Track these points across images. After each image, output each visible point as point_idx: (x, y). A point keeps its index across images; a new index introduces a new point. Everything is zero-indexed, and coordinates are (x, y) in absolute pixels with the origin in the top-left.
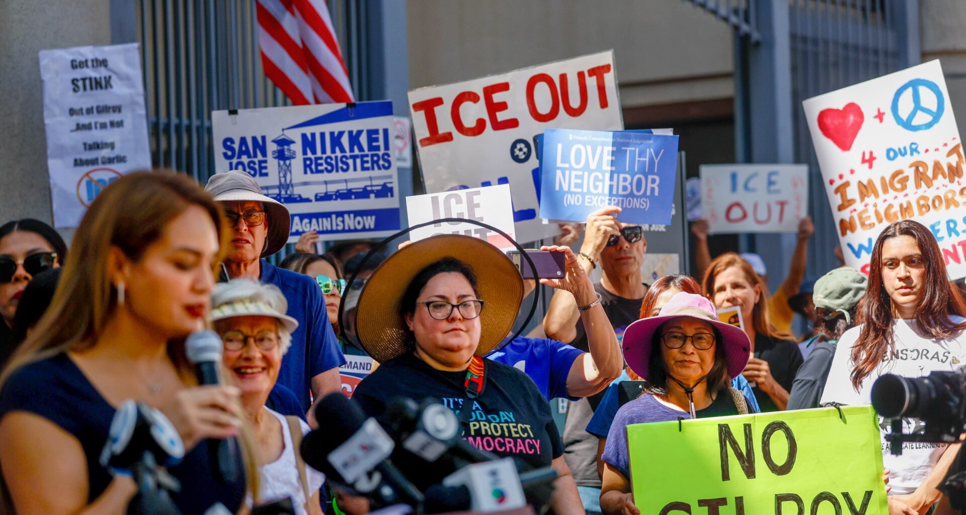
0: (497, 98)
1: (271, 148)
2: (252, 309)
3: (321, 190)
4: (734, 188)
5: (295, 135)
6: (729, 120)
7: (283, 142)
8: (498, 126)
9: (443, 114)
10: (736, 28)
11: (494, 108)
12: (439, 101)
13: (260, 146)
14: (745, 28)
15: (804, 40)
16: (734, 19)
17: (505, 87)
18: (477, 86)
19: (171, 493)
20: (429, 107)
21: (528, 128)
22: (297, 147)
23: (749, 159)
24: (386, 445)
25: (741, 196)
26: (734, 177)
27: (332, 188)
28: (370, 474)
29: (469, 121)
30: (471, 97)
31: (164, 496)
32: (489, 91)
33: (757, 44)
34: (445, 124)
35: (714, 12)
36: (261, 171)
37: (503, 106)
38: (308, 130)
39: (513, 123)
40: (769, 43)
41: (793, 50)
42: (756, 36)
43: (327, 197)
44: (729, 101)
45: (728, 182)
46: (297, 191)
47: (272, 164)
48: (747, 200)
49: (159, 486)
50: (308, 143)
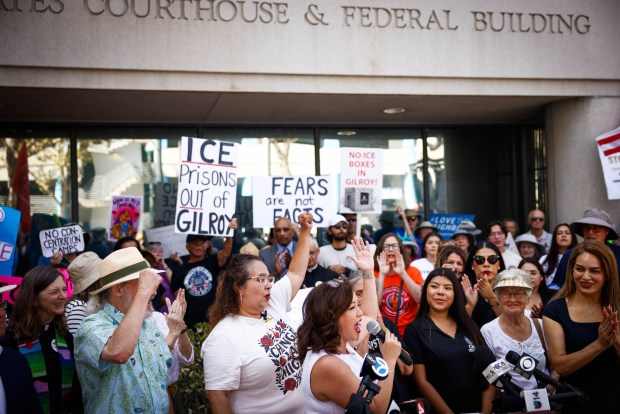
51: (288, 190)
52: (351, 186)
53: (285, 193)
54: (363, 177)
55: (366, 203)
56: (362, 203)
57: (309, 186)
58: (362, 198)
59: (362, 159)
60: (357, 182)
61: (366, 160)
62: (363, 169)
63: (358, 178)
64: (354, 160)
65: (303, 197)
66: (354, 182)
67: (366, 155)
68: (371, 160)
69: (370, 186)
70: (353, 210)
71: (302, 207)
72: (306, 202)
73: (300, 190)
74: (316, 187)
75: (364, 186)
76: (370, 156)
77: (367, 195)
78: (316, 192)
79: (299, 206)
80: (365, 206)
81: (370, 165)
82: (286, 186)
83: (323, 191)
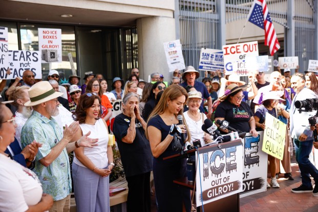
0: (238, 48)
1: (210, 56)
2: (195, 96)
3: (217, 64)
4: (285, 61)
5: (215, 55)
6: (283, 41)
7: (212, 55)
8: (238, 52)
9: (228, 50)
10: (285, 27)
11: (237, 49)
12: (228, 48)
13: (208, 55)
14: (286, 26)
15: (297, 28)
16: (284, 25)
17: (239, 46)
18: (234, 45)
19: (180, 139)
20: (226, 48)
21: (243, 53)
22: (214, 56)
23: (286, 56)
24: (216, 128)
25: (286, 63)
26: (285, 59)
27: (219, 64)
28: (214, 132)
29: (233, 52)
30: (234, 47)
31: (179, 141)
32: (237, 46)
33: (289, 29)
34: (229, 52)
35: (281, 24)
36: (208, 59)
37: (238, 49)
38: (217, 54)
39: (240, 52)
40: (290, 29)
41: (295, 30)
42: (288, 28)
43: (218, 65)
44: (283, 38)
45: (284, 60)
46: (213, 63)
47: (210, 58)
48: (287, 63)
49: (178, 138)
50: (216, 56)
51: (16, 58)
52: (45, 49)
53: (14, 60)
54: (51, 44)
55: (54, 57)
56: (51, 58)
57: (27, 56)
58: (51, 55)
59: (50, 35)
60: (48, 47)
61: (52, 35)
62: (51, 40)
63: (48, 45)
64: (46, 35)
65: (24, 62)
66: (46, 46)
67: (52, 32)
68: (55, 35)
69: (55, 49)
70: (47, 61)
71: (24, 68)
72: (26, 65)
73: (22, 59)
74: (31, 57)
75: (52, 49)
76: (54, 33)
77: (54, 53)
78: (32, 60)
79: (22, 67)
80: (53, 59)
81: (55, 38)
82: (14, 56)
83: (35, 59)
